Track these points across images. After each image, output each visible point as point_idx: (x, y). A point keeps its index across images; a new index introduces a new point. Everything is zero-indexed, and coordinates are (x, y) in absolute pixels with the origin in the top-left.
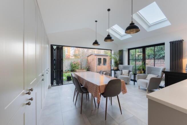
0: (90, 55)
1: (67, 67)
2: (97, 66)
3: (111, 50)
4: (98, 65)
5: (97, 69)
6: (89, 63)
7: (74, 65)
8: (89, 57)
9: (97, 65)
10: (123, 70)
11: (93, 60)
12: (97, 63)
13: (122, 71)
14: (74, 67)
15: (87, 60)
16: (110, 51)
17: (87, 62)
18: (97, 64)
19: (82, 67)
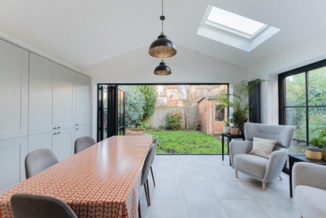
0: (202, 100)
1: (161, 122)
2: (213, 123)
3: (228, 84)
4: (216, 120)
5: (213, 128)
6: (200, 116)
7: (171, 118)
8: (200, 103)
9: (214, 119)
10: (255, 138)
11: (206, 109)
12: (213, 115)
13: (252, 140)
14: (171, 122)
15: (198, 109)
16: (227, 86)
17: (197, 114)
18: (214, 117)
19: (187, 122)
